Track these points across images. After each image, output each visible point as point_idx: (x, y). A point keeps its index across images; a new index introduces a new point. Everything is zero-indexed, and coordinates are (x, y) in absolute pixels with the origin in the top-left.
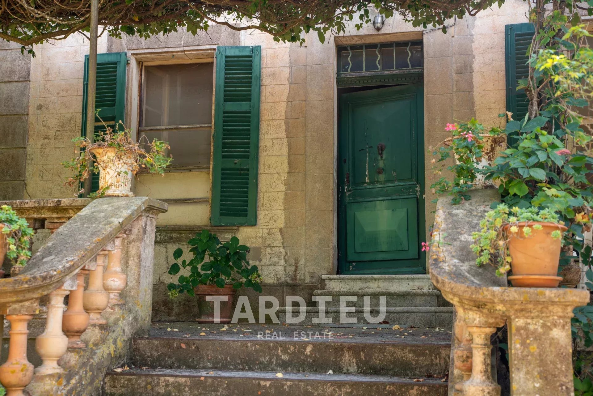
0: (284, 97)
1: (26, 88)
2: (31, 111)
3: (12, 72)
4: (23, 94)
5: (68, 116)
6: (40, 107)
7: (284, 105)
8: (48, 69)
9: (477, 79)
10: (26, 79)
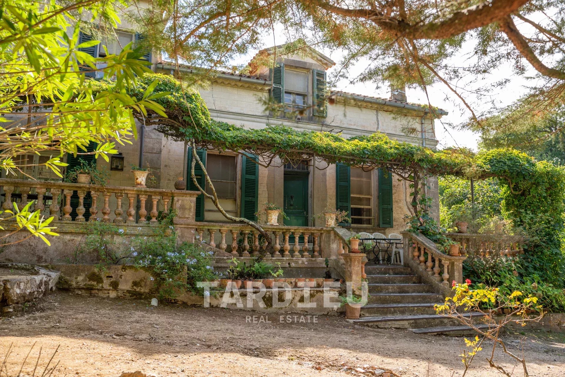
0: (267, 175)
1: (160, 157)
2: (162, 167)
3: (153, 149)
4: (158, 159)
5: (179, 171)
6: (166, 166)
7: (266, 178)
8: (170, 150)
9: (328, 178)
10: (160, 152)
